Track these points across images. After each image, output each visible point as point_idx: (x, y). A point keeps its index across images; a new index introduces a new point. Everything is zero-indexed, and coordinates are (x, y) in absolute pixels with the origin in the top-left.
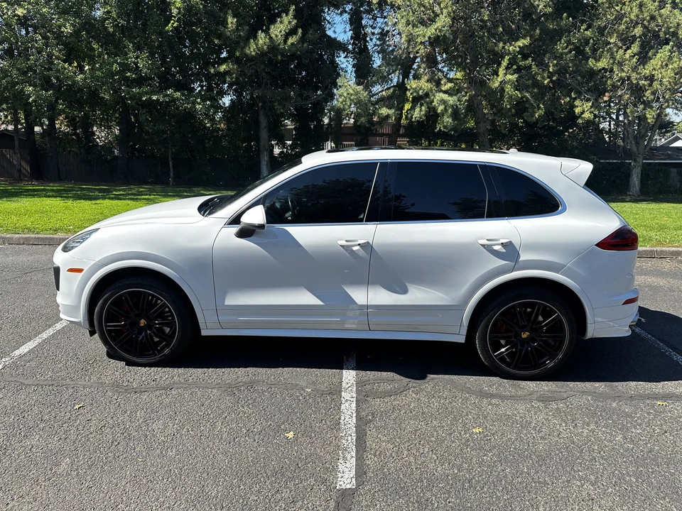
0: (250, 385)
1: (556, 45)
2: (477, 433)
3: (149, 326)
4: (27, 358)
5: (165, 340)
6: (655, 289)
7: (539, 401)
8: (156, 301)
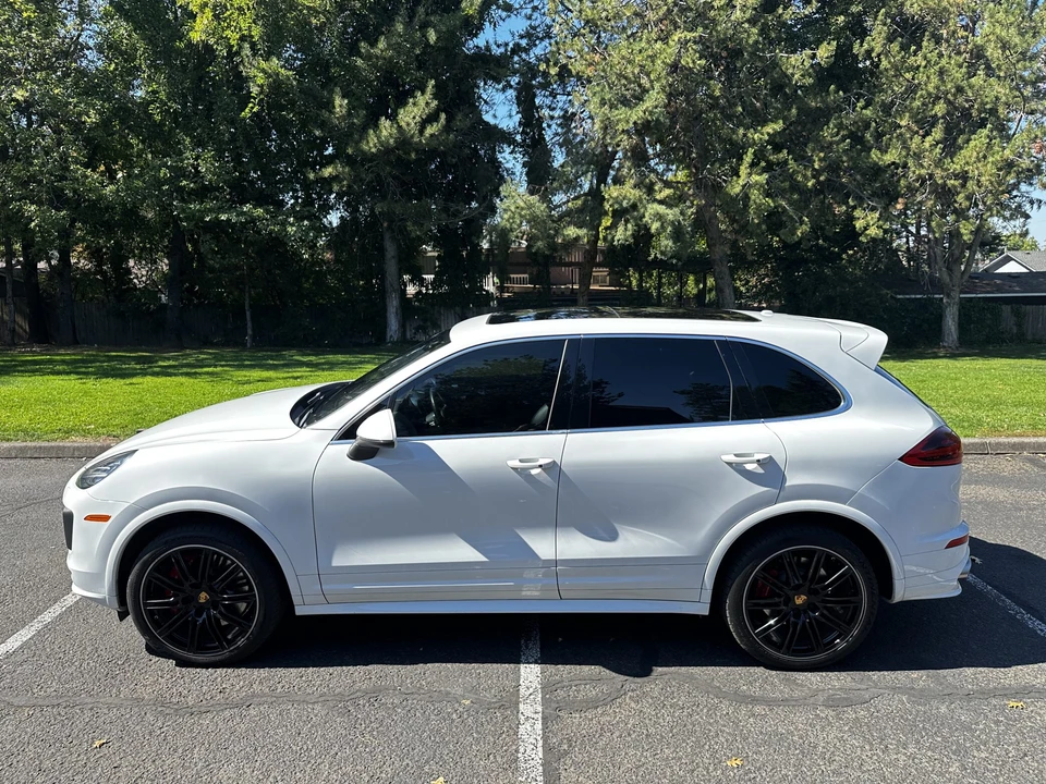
0: (374, 694)
1: (822, 130)
2: (734, 768)
3: (214, 604)
4: (19, 659)
5: (239, 624)
6: (991, 506)
7: (828, 707)
8: (225, 561)
